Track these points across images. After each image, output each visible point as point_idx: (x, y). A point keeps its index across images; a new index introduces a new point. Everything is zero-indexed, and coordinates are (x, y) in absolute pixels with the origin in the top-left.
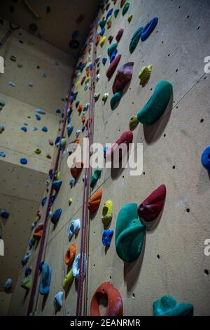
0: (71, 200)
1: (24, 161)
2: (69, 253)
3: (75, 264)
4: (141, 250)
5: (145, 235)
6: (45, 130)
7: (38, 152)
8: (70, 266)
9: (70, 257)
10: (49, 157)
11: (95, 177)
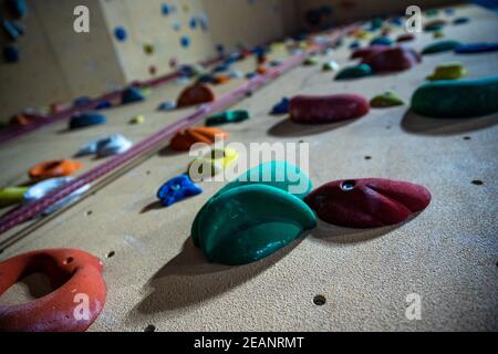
0: (141, 119)
1: (120, 35)
2: (56, 164)
3: (50, 184)
4: (263, 256)
5: (300, 237)
6: (185, 42)
7: (149, 50)
8: (34, 180)
9: (49, 170)
10: (153, 70)
11: (230, 116)
